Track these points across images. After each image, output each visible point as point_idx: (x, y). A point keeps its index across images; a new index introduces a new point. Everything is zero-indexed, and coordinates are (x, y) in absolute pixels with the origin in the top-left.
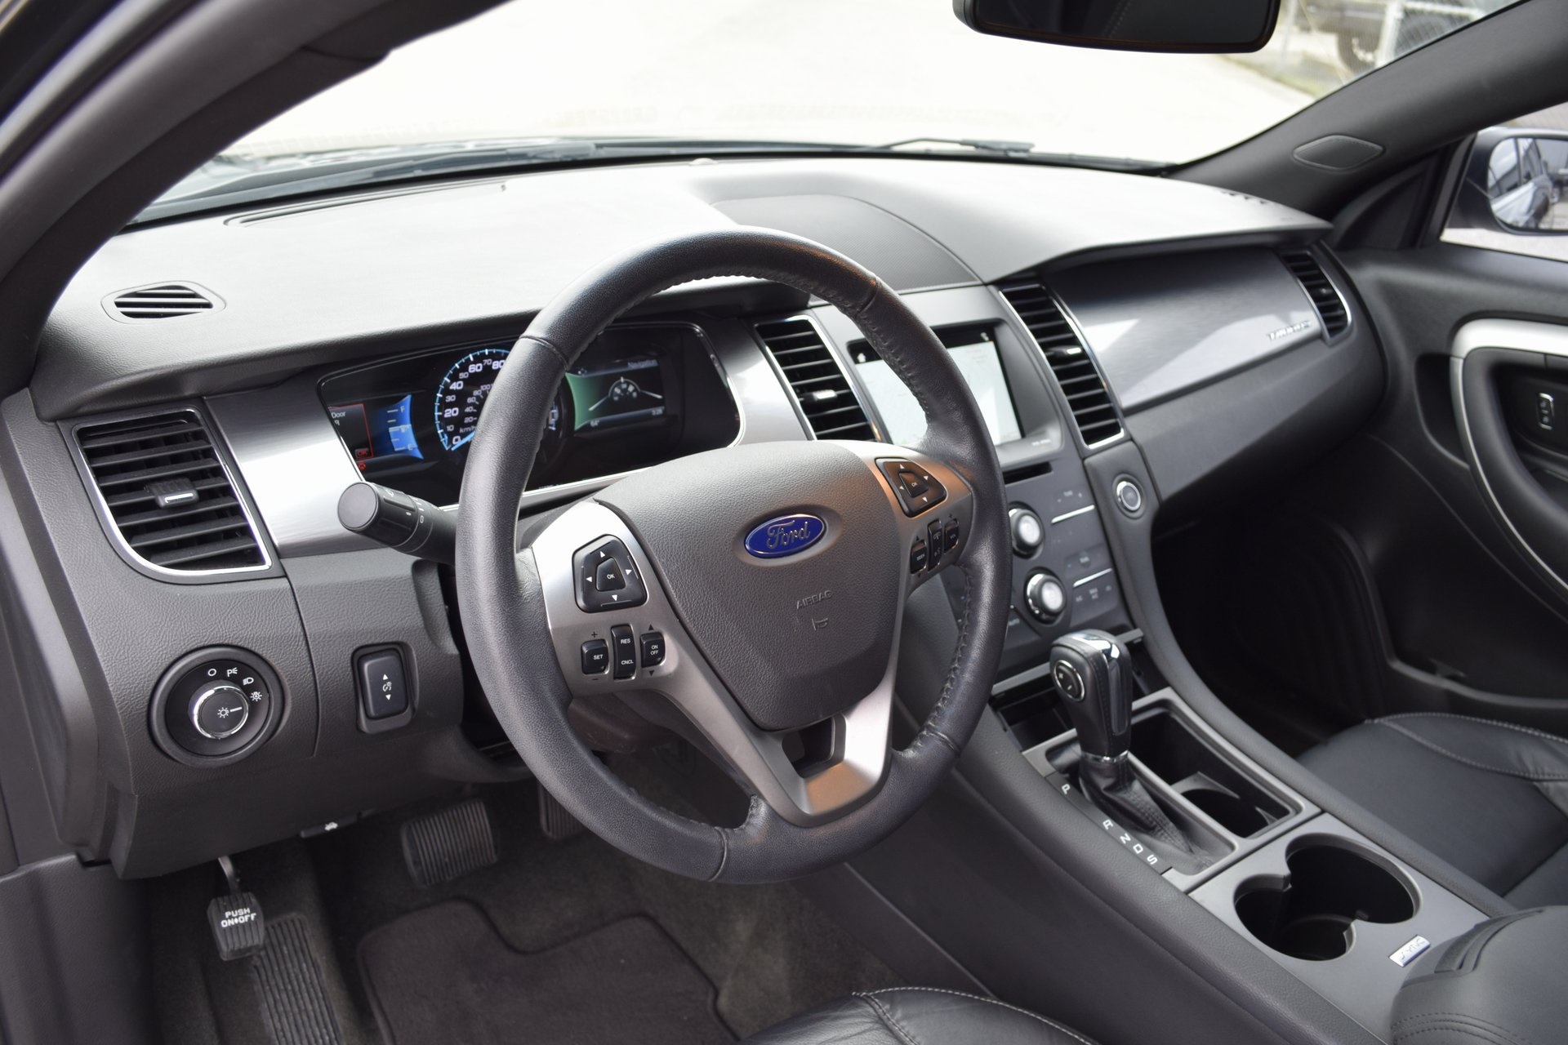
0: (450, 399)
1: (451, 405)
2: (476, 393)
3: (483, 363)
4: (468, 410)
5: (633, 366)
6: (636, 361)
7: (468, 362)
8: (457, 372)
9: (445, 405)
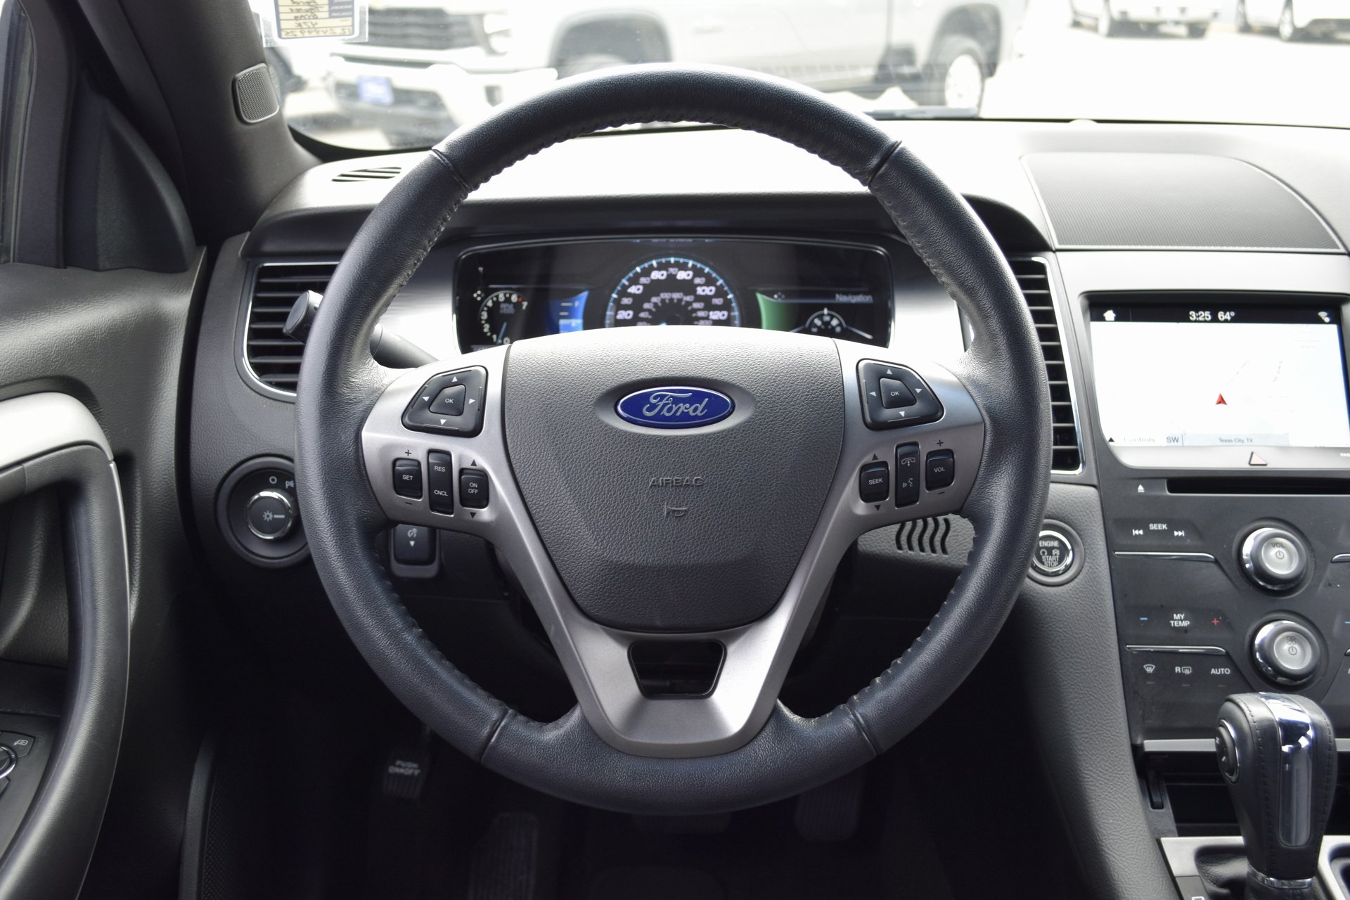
0: (626, 301)
1: (626, 308)
2: (654, 299)
3: (667, 271)
4: (642, 315)
5: (841, 299)
6: (846, 293)
7: (651, 268)
8: (637, 276)
9: (619, 307)
